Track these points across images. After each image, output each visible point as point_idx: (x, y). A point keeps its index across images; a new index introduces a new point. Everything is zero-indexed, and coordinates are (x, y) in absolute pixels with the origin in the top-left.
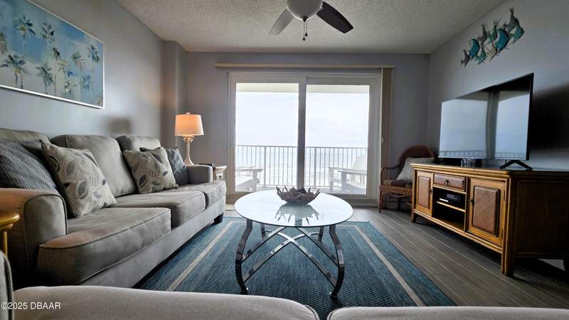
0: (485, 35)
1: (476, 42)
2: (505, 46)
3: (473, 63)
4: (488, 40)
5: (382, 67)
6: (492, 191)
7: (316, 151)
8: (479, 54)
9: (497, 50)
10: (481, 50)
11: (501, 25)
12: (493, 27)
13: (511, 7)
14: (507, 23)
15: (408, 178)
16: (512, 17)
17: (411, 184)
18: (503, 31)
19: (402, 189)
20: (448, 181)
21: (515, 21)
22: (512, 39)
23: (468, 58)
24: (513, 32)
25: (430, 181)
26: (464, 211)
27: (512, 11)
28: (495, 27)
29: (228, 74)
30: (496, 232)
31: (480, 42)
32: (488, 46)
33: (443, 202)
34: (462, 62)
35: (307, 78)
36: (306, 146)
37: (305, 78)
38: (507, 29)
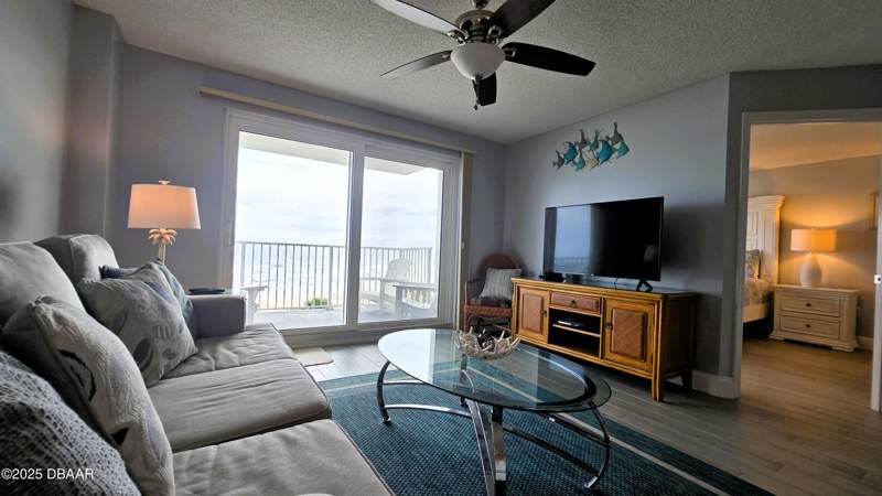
0: (584, 142)
1: (572, 147)
2: (607, 159)
3: (568, 168)
4: (588, 148)
5: (463, 150)
6: (637, 314)
7: (332, 251)
8: (577, 160)
9: (599, 160)
10: (578, 156)
11: (603, 136)
12: (594, 135)
13: (614, 120)
14: (611, 136)
15: (497, 295)
16: (616, 131)
17: (509, 303)
18: (605, 143)
19: (496, 309)
20: (574, 302)
21: (618, 137)
22: (616, 154)
23: (561, 162)
24: (618, 146)
25: (543, 301)
26: (600, 336)
27: (616, 125)
28: (597, 136)
29: (225, 110)
30: (643, 356)
31: (577, 148)
32: (588, 154)
33: (563, 325)
34: (554, 164)
35: (366, 146)
36: (362, 245)
37: (363, 147)
38: (610, 142)
